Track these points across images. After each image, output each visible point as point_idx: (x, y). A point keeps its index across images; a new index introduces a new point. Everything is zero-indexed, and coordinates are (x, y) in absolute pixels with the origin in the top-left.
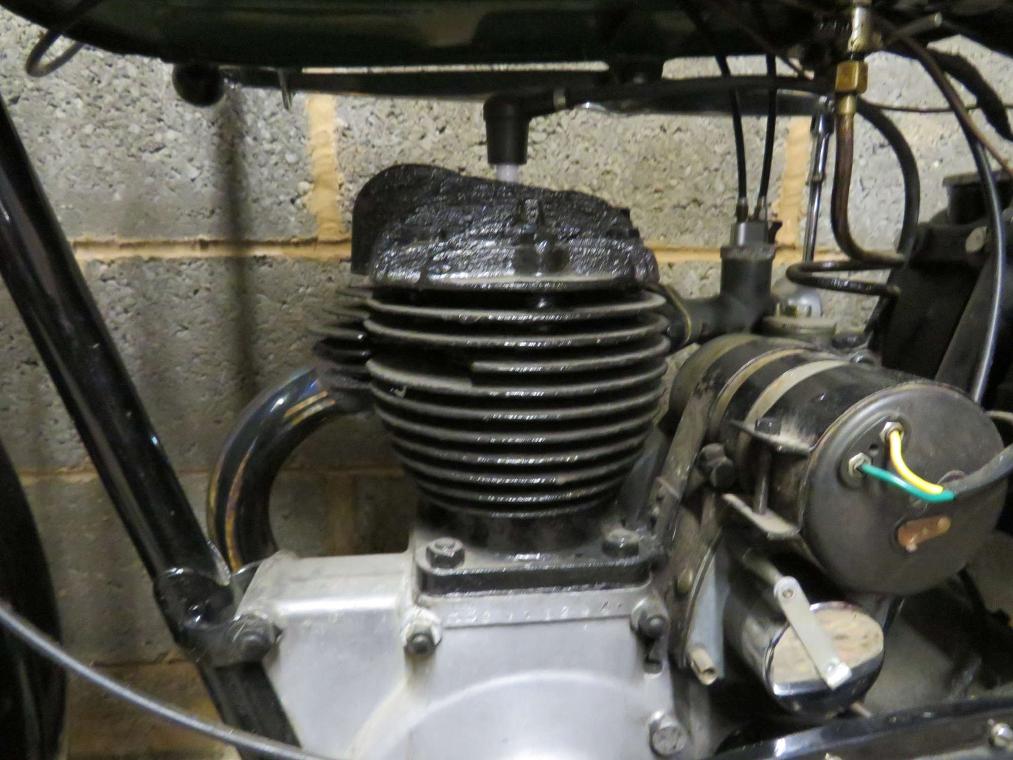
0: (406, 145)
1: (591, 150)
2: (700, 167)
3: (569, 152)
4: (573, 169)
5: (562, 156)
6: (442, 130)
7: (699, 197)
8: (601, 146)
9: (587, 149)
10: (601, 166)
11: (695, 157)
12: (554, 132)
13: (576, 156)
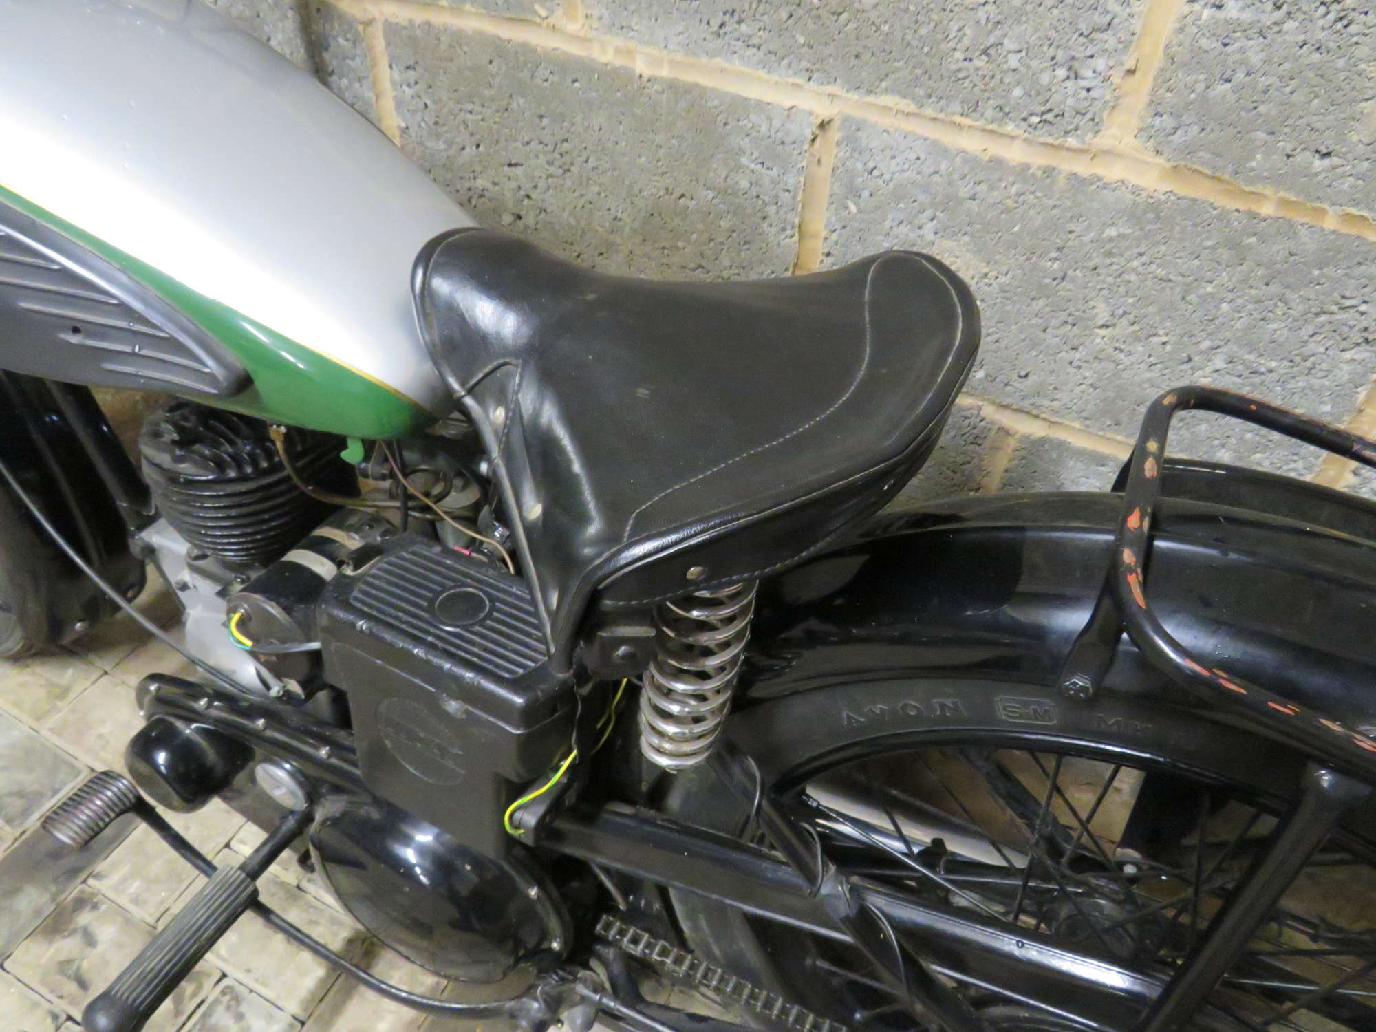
0: (452, 152)
1: (603, 195)
2: (705, 236)
3: (584, 192)
4: (588, 206)
5: (577, 194)
6: (478, 146)
7: (704, 263)
8: (611, 193)
9: (599, 194)
10: (613, 211)
11: (700, 226)
12: (569, 170)
13: (589, 197)
